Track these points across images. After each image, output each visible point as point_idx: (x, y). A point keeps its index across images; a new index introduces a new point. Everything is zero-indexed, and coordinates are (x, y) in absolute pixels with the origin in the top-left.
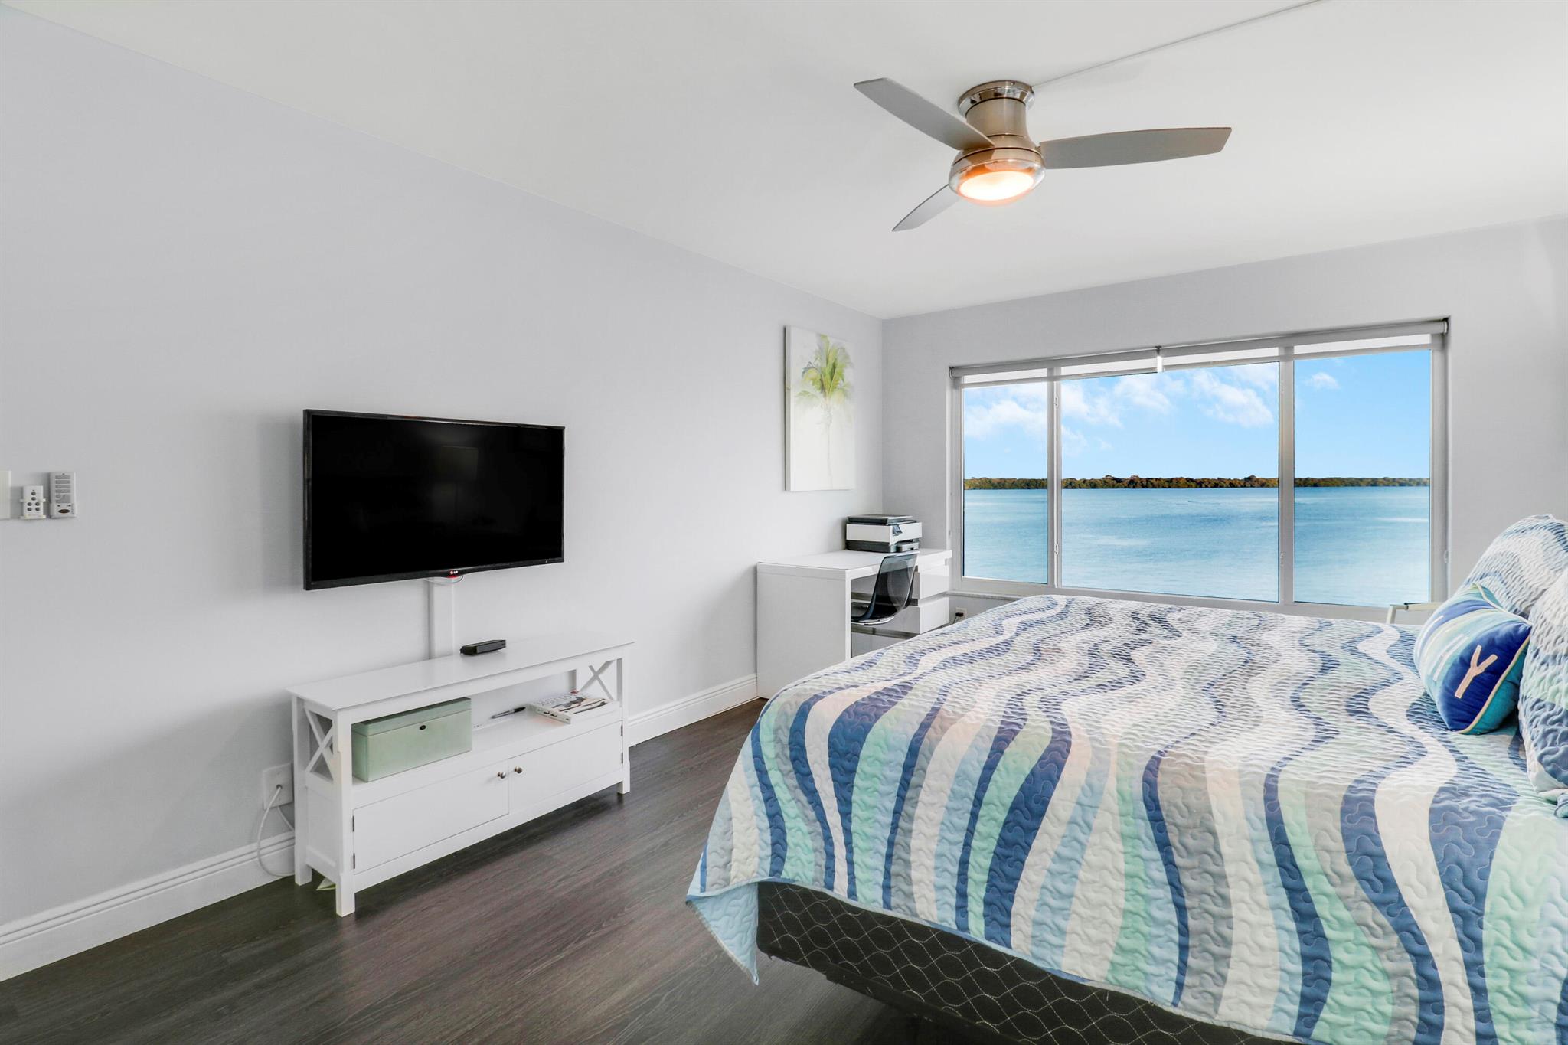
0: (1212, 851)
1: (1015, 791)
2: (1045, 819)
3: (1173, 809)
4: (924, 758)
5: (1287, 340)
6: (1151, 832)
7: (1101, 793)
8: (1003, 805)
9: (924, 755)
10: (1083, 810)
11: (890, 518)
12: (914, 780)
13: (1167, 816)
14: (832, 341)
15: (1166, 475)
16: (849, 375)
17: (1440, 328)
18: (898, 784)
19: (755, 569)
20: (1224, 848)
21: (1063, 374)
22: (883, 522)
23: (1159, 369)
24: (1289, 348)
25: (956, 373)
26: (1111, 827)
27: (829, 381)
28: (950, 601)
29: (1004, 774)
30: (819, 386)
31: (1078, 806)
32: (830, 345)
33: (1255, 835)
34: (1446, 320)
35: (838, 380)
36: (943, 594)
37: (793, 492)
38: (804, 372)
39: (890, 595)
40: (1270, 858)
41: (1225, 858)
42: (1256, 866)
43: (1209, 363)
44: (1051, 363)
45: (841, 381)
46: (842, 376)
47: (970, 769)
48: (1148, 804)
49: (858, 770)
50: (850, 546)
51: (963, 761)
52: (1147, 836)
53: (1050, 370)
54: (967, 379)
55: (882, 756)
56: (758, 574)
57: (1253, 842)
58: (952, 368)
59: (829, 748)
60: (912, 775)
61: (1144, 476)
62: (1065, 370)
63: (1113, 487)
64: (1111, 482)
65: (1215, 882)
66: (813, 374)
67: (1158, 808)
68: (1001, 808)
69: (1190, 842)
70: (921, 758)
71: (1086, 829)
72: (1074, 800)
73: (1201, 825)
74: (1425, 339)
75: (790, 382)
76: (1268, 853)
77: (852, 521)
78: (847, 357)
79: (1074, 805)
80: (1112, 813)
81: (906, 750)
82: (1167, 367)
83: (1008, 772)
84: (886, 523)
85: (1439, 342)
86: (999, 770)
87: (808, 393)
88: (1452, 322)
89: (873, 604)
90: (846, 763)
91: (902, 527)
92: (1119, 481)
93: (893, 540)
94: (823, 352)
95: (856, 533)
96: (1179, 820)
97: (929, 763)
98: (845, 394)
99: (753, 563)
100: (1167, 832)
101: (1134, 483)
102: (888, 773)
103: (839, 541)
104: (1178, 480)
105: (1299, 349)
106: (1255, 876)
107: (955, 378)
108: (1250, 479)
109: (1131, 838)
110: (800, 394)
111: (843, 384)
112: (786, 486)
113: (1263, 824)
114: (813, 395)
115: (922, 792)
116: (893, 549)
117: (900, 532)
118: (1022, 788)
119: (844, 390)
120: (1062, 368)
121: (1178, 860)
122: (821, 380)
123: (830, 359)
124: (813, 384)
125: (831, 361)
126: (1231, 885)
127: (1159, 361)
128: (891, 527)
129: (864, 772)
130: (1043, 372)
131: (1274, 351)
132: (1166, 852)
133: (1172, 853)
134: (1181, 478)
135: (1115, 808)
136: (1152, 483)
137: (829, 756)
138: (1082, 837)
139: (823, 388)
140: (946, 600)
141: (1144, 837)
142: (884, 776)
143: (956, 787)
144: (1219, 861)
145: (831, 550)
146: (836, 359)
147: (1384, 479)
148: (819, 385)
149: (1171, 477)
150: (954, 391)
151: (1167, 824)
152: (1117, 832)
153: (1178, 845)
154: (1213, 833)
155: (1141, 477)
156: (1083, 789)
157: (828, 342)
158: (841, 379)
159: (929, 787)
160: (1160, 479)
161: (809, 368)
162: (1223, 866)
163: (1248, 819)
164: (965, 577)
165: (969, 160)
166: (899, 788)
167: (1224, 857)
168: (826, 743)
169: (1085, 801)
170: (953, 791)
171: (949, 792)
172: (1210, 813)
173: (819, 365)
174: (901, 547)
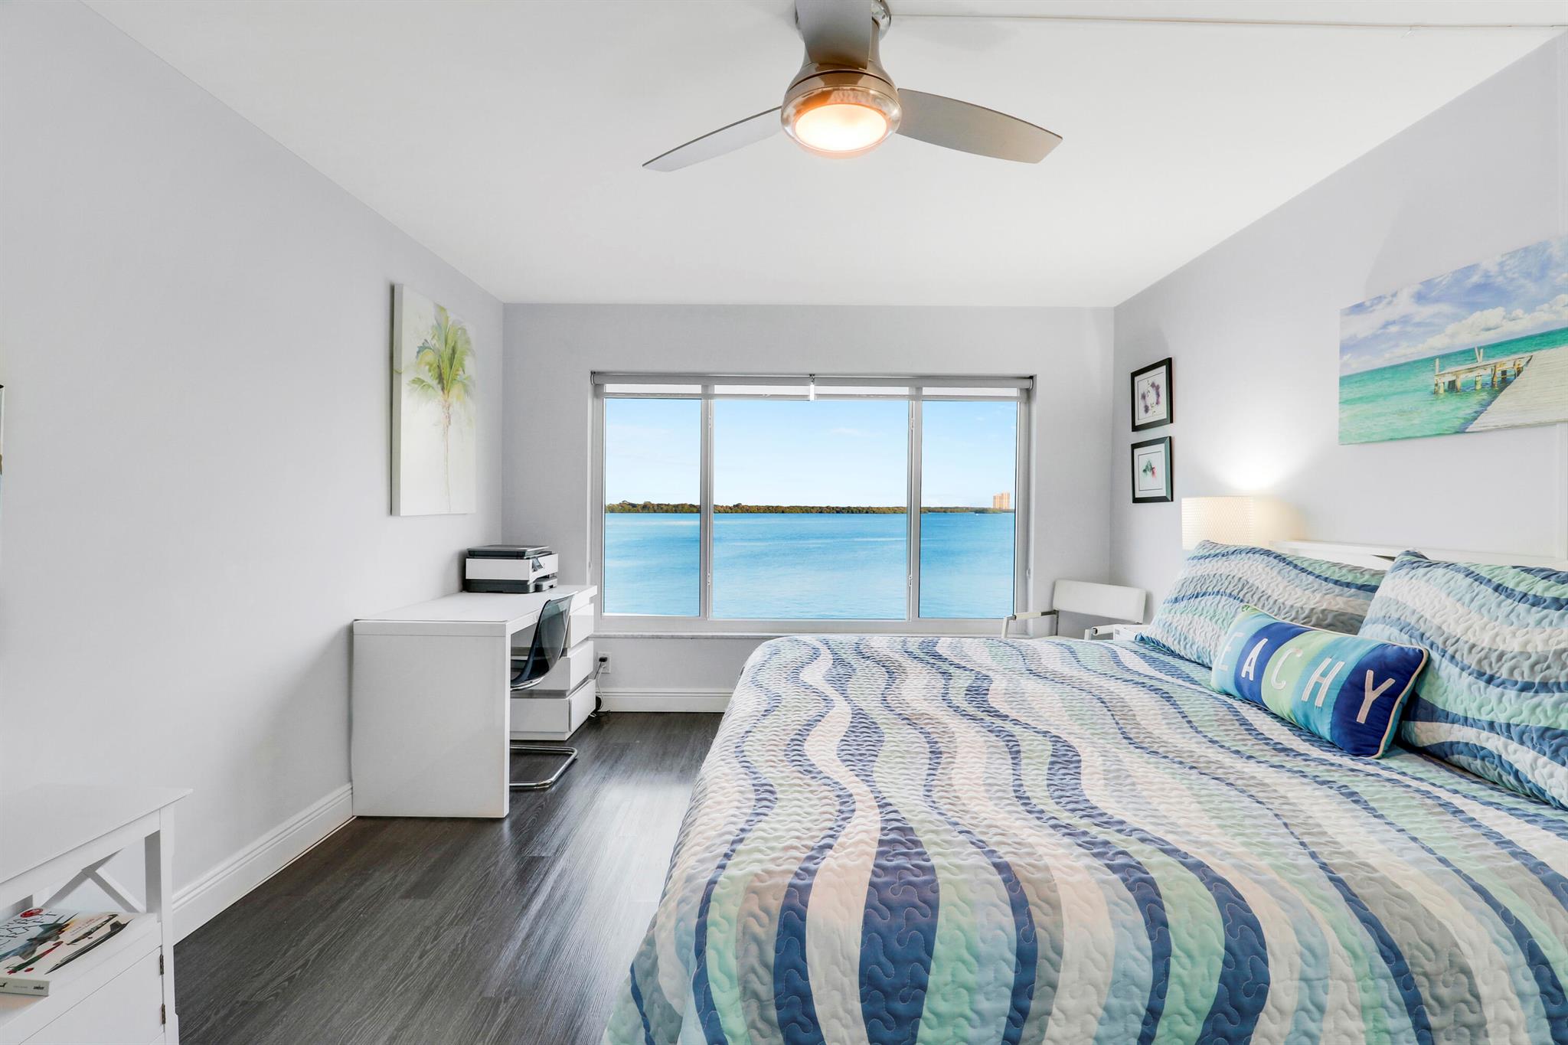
0: (1468, 997)
1: (1214, 986)
2: (1262, 1016)
3: (1416, 953)
4: (1047, 964)
5: (919, 381)
6: (1397, 993)
7: (1327, 955)
8: (1195, 1011)
9: (1049, 960)
10: (1311, 987)
11: (529, 550)
12: (1034, 1005)
13: (1411, 964)
14: (452, 317)
15: (674, 502)
16: (470, 366)
17: (1027, 384)
18: (1004, 1020)
19: (350, 631)
20: (1483, 990)
21: (716, 393)
22: (520, 555)
23: (812, 397)
24: (919, 389)
25: (598, 380)
26: (1347, 1002)
27: (448, 369)
28: (595, 645)
29: (1186, 961)
30: (437, 376)
31: (1303, 984)
32: (450, 323)
33: (1509, 959)
34: (1031, 377)
35: (458, 370)
36: (587, 639)
37: (403, 516)
38: (418, 352)
39: (544, 646)
40: (1531, 986)
41: (1484, 1000)
42: (1516, 1001)
43: (855, 395)
44: (706, 379)
45: (461, 372)
46: (462, 365)
47: (1133, 967)
48: (1386, 954)
49: (925, 1013)
50: (468, 586)
51: (1118, 955)
52: (1393, 1000)
53: (705, 387)
54: (610, 388)
55: (970, 979)
56: (356, 638)
57: (1510, 970)
58: (593, 373)
59: (861, 984)
60: (1031, 998)
61: (655, 502)
62: (719, 389)
63: (629, 511)
64: (627, 507)
65: (1472, 1035)
66: (430, 356)
67: (1399, 956)
68: (1192, 1017)
69: (1444, 992)
70: (1042, 965)
71: (1316, 1015)
72: (1296, 975)
73: (1451, 966)
74: (1014, 392)
75: (400, 364)
76: (1527, 980)
77: (473, 554)
78: (468, 342)
79: (1296, 983)
80: (1345, 980)
81: (1013, 958)
82: (819, 396)
83: (1190, 956)
84: (524, 556)
85: (1025, 395)
86: (1176, 957)
87: (423, 381)
88: (1039, 381)
89: (531, 660)
90: (900, 1007)
91: (542, 560)
92: (634, 506)
93: (532, 577)
94: (440, 328)
95: (478, 569)
96: (1430, 967)
97: (1058, 971)
98: (466, 390)
99: (348, 621)
100: (1416, 987)
101: (647, 508)
102: (985, 1005)
103: (455, 581)
104: (683, 506)
105: (927, 391)
106: (1515, 1013)
107: (596, 385)
108: (737, 506)
109: (1373, 1008)
110: (414, 381)
111: (464, 377)
112: (392, 509)
113: (1512, 944)
114: (429, 386)
115: (1051, 1022)
116: (532, 589)
117: (540, 566)
118: (1223, 979)
119: (465, 386)
120: (716, 386)
121: (1433, 1021)
122: (439, 367)
123: (449, 341)
124: (430, 371)
125: (451, 343)
126: (1490, 1033)
127: (812, 390)
128: (531, 561)
129: (937, 1015)
130: (697, 389)
131: (905, 390)
132: (1416, 1014)
133: (1424, 1012)
134: (685, 504)
135: (1349, 972)
136: (662, 508)
137: (862, 1002)
138: (1312, 1027)
139: (441, 378)
140: (591, 643)
141: (1390, 1003)
142: (977, 1012)
143: (1114, 1002)
144: (1477, 1008)
145: (447, 594)
146: (455, 342)
147: (827, 507)
148: (435, 373)
149: (677, 503)
150: (595, 399)
151: (1414, 976)
152: (1356, 1006)
153: (1431, 1002)
154: (1466, 972)
155: (652, 503)
156: (1302, 956)
157: (447, 318)
158: (461, 369)
159: (1062, 1011)
160: (668, 505)
161: (426, 348)
162: (1481, 1011)
163: (1496, 942)
164: (606, 614)
165: (822, 79)
166: (1007, 1026)
167: (1482, 1000)
168: (856, 979)
169: (1310, 973)
170: (1106, 1009)
171: (1100, 1012)
172: (1456, 945)
173: (437, 345)
174: (542, 585)
